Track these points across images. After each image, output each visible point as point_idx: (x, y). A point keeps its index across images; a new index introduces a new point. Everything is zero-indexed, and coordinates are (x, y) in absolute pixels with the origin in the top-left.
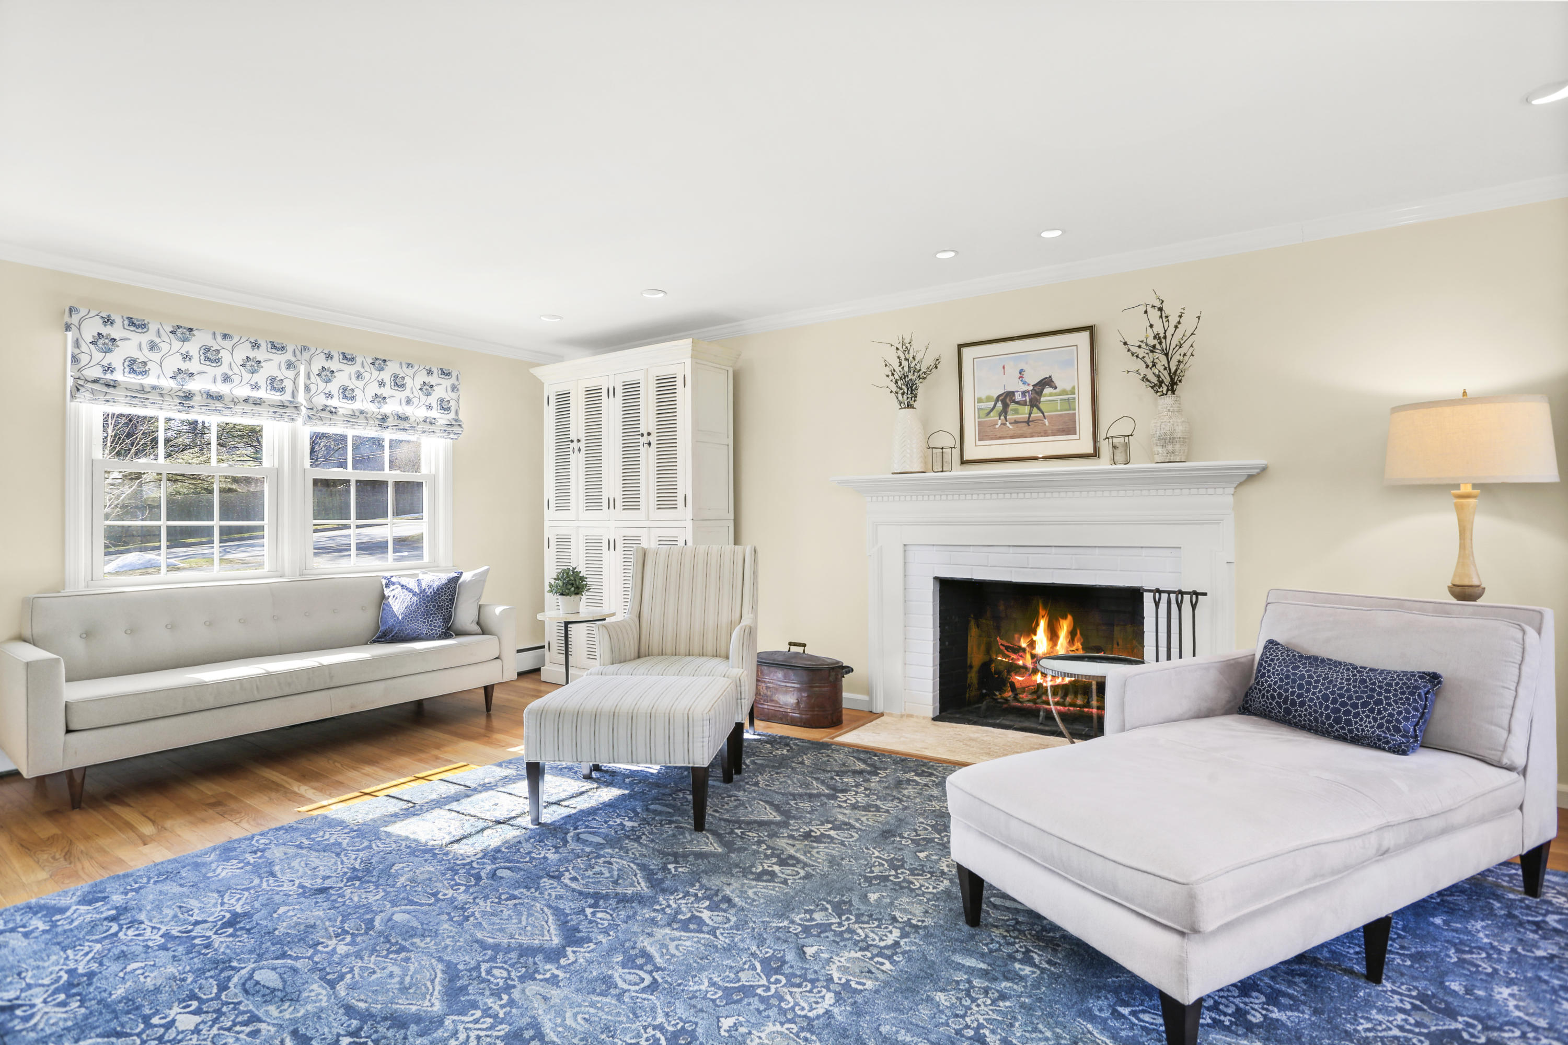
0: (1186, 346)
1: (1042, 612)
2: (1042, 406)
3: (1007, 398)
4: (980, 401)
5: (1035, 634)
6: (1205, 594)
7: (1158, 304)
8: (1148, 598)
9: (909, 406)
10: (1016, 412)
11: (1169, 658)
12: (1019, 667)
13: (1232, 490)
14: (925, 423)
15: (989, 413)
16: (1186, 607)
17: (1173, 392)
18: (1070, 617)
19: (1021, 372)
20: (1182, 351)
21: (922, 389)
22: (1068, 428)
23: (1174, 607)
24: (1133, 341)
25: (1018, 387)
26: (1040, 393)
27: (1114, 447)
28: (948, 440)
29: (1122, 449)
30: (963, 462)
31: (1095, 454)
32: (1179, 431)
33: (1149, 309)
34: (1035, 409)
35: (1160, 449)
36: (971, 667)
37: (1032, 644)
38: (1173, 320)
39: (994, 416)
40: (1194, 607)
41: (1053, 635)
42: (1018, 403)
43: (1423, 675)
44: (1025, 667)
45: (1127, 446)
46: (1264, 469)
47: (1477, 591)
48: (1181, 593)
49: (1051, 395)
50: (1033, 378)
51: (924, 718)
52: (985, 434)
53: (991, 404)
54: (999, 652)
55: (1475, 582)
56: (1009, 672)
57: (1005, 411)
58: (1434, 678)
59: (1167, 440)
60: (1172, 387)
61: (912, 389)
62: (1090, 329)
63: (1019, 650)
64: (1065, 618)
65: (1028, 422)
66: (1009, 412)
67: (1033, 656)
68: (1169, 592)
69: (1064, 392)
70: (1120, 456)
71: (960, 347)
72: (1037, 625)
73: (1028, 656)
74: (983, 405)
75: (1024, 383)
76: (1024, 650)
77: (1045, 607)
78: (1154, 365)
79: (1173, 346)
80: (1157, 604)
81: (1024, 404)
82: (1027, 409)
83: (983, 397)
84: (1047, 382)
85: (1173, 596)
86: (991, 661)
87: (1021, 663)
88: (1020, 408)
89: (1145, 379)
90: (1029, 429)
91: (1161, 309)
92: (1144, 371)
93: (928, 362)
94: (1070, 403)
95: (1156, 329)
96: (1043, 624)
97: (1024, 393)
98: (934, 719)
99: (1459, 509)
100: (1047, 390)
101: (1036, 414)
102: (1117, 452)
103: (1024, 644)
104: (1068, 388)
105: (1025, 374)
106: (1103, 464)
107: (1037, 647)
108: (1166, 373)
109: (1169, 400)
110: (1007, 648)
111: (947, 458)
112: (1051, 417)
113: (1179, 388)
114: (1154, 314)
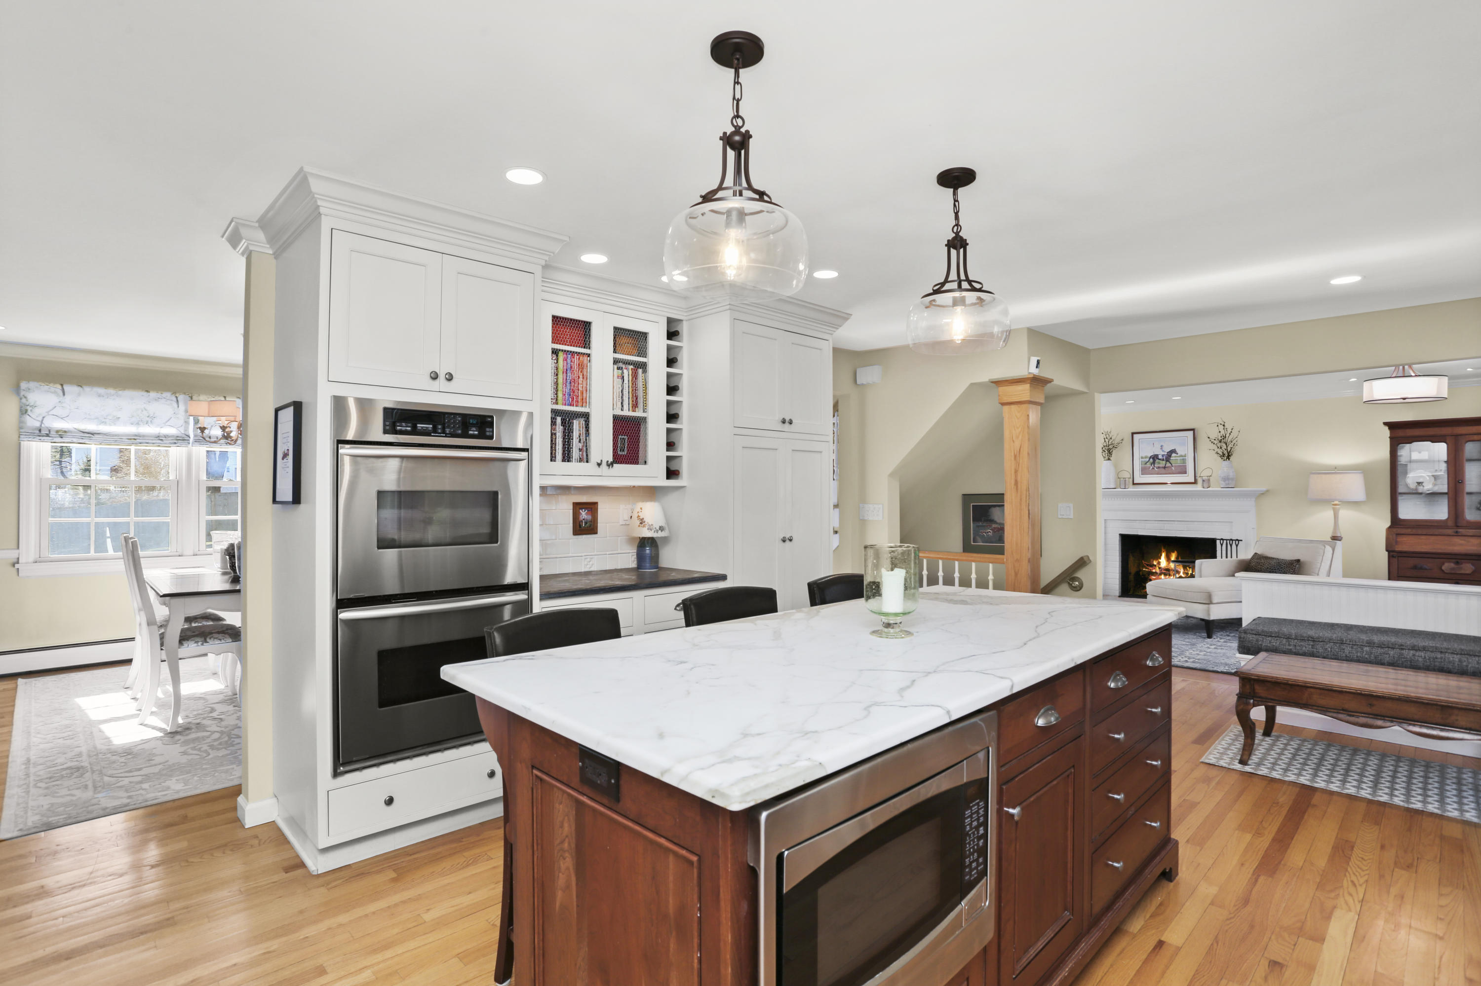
0: (1234, 442)
1: (1163, 550)
2: (1171, 461)
3: (1155, 458)
4: (1142, 458)
5: (1160, 559)
6: (1241, 540)
7: (1223, 424)
8: (1218, 542)
9: (1109, 459)
10: (1159, 463)
11: (1227, 557)
12: (1154, 573)
13: (1254, 499)
14: (1116, 466)
15: (1146, 463)
16: (1234, 546)
17: (1229, 459)
18: (1176, 552)
19: (1162, 446)
20: (1233, 444)
21: (1114, 452)
22: (1184, 472)
23: (1229, 546)
24: (1212, 437)
25: (1160, 453)
26: (1170, 456)
27: (1203, 481)
28: (1127, 475)
29: (1207, 482)
30: (1134, 484)
31: (1195, 482)
32: (1231, 475)
33: (1219, 425)
34: (1168, 463)
35: (1223, 482)
36: (1130, 573)
37: (1159, 563)
38: (1229, 431)
39: (1148, 465)
40: (1237, 546)
41: (1168, 558)
42: (1160, 459)
43: (1295, 560)
44: (1156, 573)
45: (1209, 480)
46: (1268, 491)
47: (1340, 538)
48: (1232, 540)
49: (1175, 457)
50: (1167, 449)
51: (1115, 596)
52: (1144, 471)
53: (1148, 459)
54: (1144, 567)
55: (1339, 535)
56: (1149, 575)
57: (1154, 463)
58: (1298, 561)
59: (1226, 479)
60: (1228, 457)
61: (1110, 452)
62: (1193, 430)
63: (1153, 566)
64: (1174, 552)
65: (1165, 468)
66: (1156, 463)
67: (1160, 568)
68: (1227, 540)
69: (1181, 456)
70: (1206, 485)
71: (1133, 434)
72: (1161, 555)
73: (1157, 568)
74: (1143, 460)
75: (1163, 451)
76: (1155, 566)
77: (1164, 548)
78: (1221, 448)
79: (1229, 441)
80: (1222, 545)
81: (1163, 460)
82: (1164, 462)
83: (1144, 456)
84: (1173, 451)
85: (1228, 541)
86: (1140, 571)
87: (1154, 571)
88: (1161, 461)
89: (1217, 453)
90: (1165, 470)
91: (1224, 425)
92: (1217, 450)
93: (1118, 440)
94: (1184, 461)
95: (1221, 433)
96: (1164, 555)
97: (1163, 455)
98: (1119, 597)
99: (1334, 509)
100: (1173, 455)
101: (1168, 465)
102: (1205, 483)
103: (1155, 563)
104: (1183, 454)
105: (1164, 447)
106: (1198, 487)
107: (1161, 564)
108: (1226, 451)
109: (1227, 462)
110: (1147, 565)
111: (1127, 482)
112: (1175, 466)
113: (1231, 458)
114: (1221, 427)
